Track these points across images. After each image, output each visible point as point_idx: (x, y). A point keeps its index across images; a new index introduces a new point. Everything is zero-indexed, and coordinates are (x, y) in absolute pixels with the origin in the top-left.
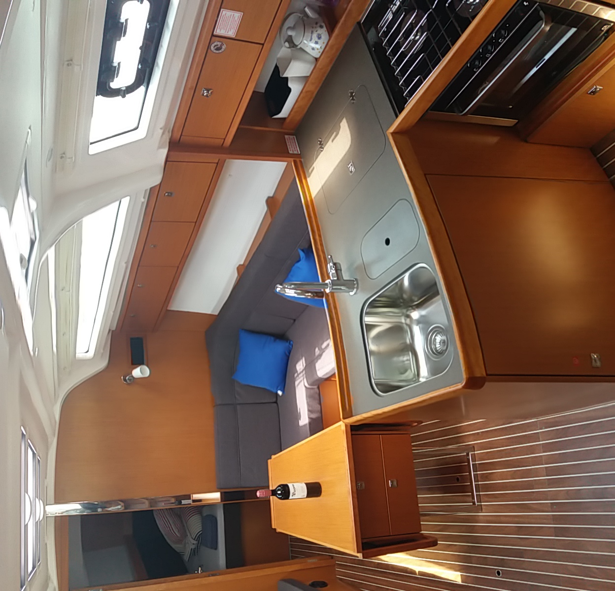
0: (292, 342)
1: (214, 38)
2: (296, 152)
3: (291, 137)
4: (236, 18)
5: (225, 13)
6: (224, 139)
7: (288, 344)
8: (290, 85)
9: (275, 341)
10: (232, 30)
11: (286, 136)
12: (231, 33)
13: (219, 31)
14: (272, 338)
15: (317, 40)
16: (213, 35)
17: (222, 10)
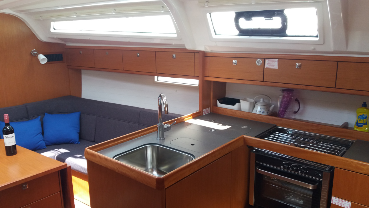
0: (79, 143)
1: (263, 59)
2: (204, 113)
3: (209, 111)
4: (275, 66)
5: (276, 62)
6: (209, 77)
7: (78, 140)
8: (237, 104)
9: (78, 133)
10: (268, 66)
11: (209, 108)
12: (267, 66)
13: (267, 60)
14: (79, 131)
15: (262, 111)
16: (265, 59)
17: (278, 60)
